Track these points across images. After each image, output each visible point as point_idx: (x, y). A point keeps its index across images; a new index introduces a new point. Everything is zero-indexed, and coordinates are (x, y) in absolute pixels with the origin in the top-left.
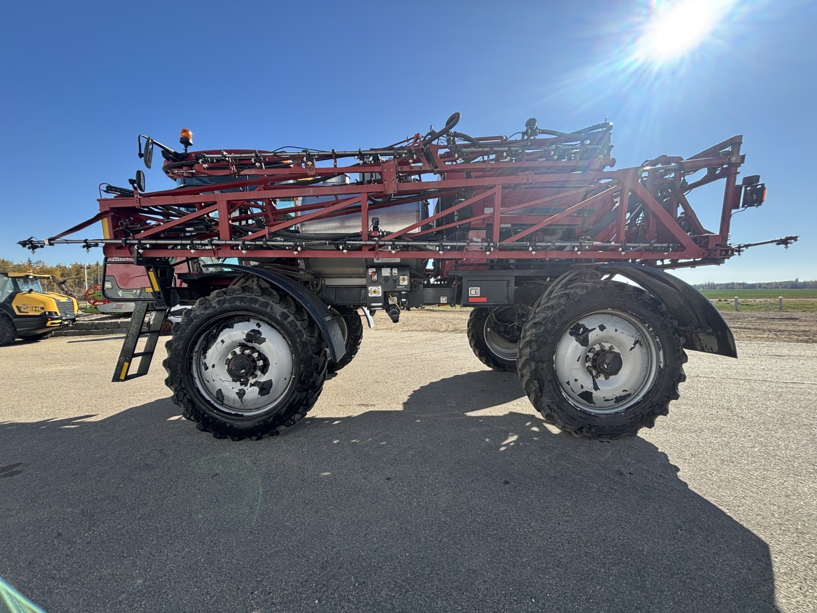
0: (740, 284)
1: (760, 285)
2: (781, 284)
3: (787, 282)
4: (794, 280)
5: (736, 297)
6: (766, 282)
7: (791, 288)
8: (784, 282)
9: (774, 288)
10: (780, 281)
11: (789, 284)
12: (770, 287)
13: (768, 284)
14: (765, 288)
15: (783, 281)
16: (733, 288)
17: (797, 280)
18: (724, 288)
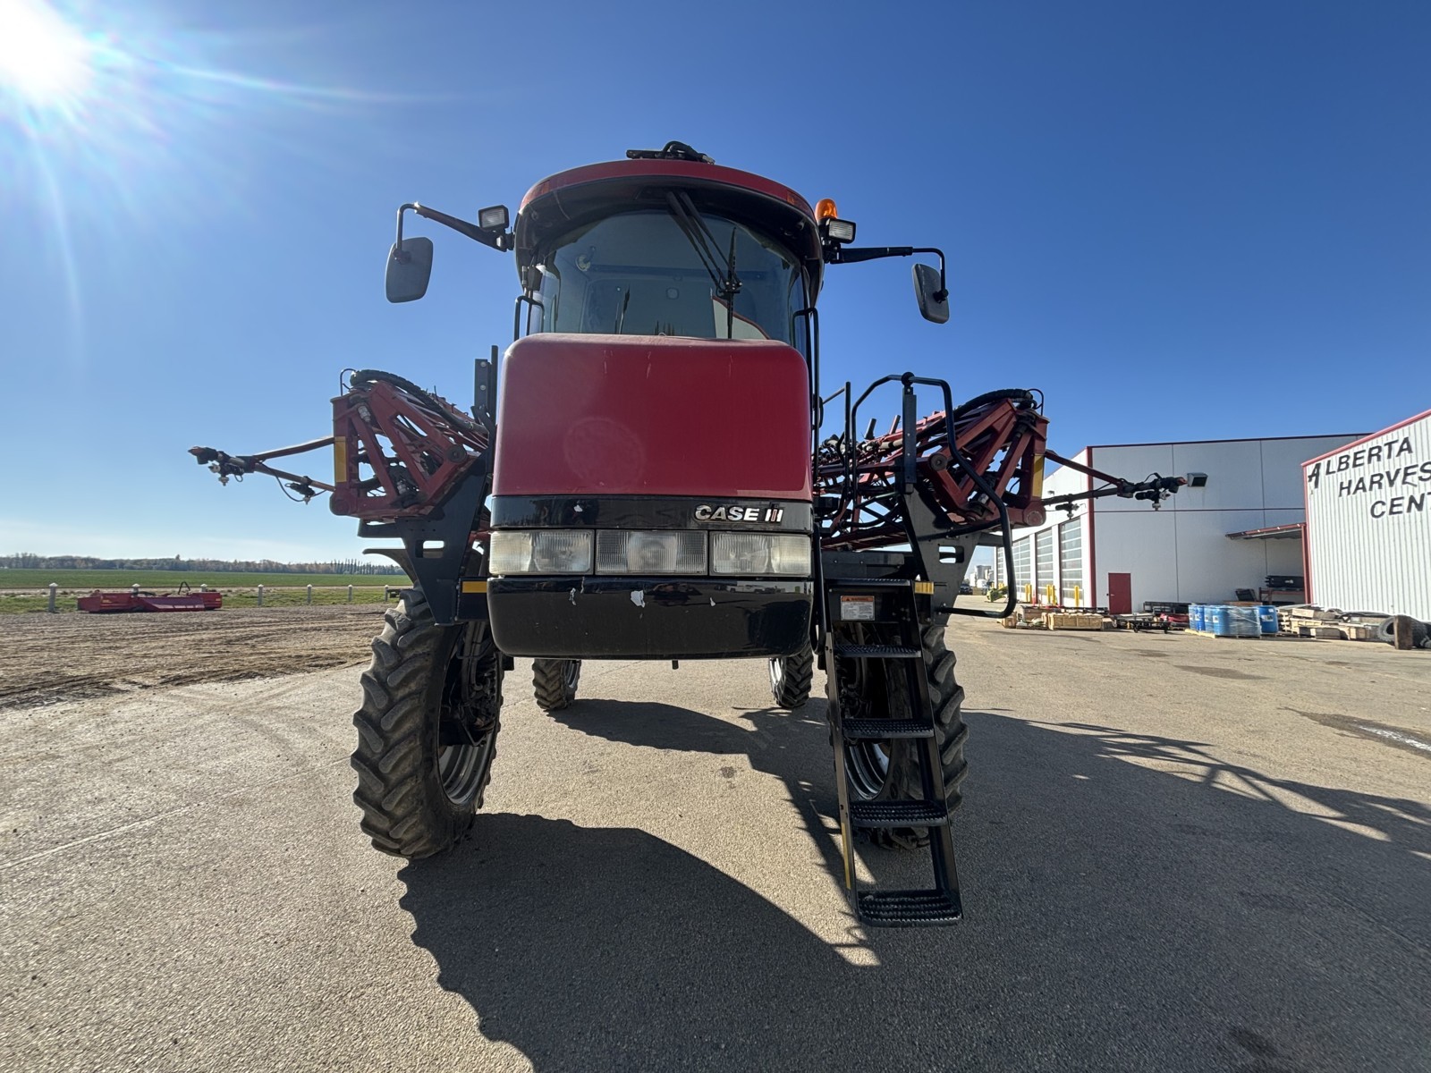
0: (87, 560)
1: (122, 564)
2: (155, 562)
3: (165, 560)
4: (174, 557)
5: (53, 584)
6: (133, 558)
7: (170, 570)
8: (160, 560)
9: (145, 569)
10: (154, 558)
11: (168, 564)
12: (138, 567)
13: (136, 562)
14: (132, 568)
15: (158, 558)
16: (75, 568)
17: (178, 557)
18: (56, 567)
